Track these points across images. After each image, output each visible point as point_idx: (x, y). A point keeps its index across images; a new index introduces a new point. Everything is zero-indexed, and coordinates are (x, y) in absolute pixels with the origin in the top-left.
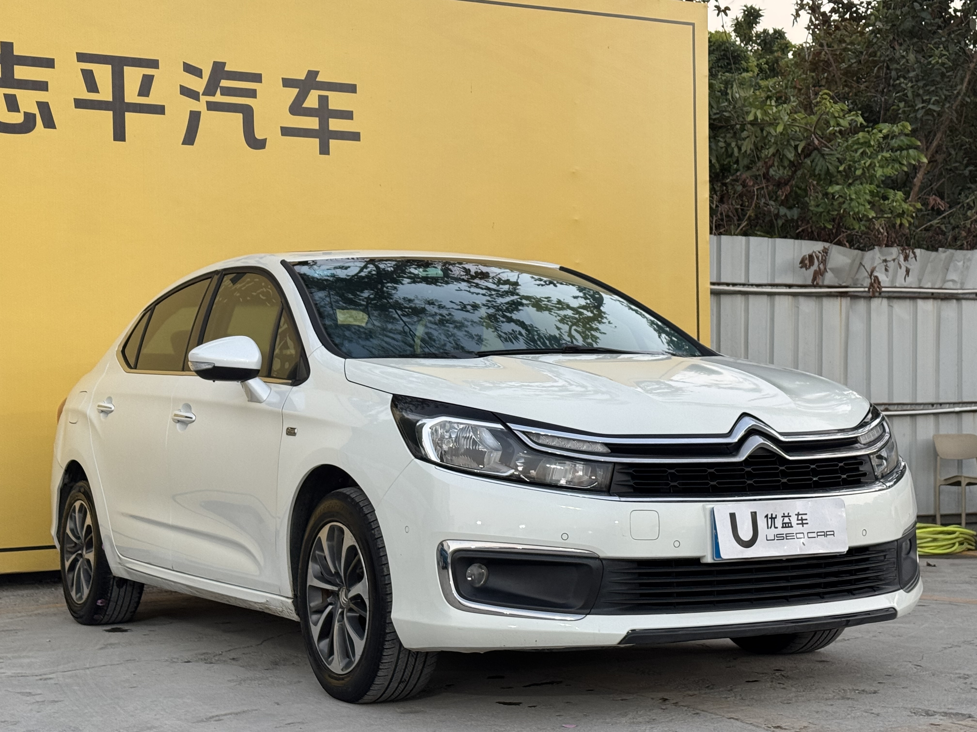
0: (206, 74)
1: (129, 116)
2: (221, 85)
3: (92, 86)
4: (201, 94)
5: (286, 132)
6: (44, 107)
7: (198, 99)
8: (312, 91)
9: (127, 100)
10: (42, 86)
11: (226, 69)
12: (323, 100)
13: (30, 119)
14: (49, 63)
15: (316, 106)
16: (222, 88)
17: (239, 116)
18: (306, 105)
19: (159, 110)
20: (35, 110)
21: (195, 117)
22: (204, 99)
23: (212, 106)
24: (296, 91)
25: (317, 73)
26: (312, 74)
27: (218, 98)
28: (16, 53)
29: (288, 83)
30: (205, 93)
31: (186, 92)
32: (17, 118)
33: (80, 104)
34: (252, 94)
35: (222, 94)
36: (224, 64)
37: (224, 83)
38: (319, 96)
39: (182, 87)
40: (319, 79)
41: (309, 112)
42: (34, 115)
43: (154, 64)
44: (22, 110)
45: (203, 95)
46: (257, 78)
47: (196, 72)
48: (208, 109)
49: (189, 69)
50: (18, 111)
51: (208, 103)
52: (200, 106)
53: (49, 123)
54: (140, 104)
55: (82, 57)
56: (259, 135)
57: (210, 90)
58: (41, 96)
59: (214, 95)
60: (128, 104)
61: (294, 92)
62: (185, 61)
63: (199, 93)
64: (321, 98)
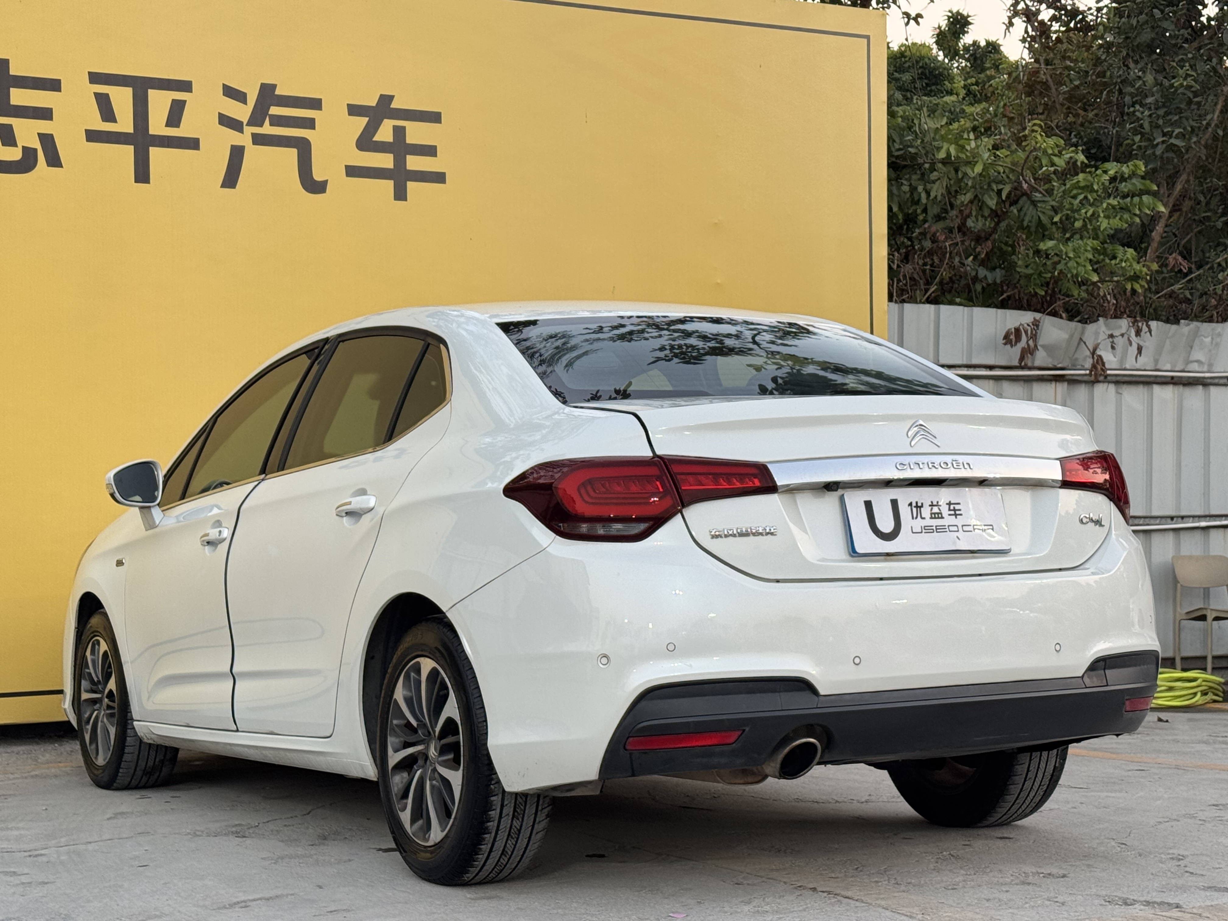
0: (252, 99)
1: (154, 151)
2: (270, 113)
3: (108, 114)
4: (245, 124)
5: (352, 171)
6: (47, 140)
7: (241, 130)
8: (385, 120)
9: (152, 131)
10: (45, 114)
11: (277, 92)
12: (399, 132)
13: (29, 155)
14: (54, 85)
15: (391, 139)
16: (272, 117)
17: (294, 152)
18: (376, 138)
19: (193, 144)
20: (36, 144)
21: (237, 153)
22: (249, 130)
23: (259, 140)
24: (365, 120)
25: (391, 98)
26: (386, 100)
27: (267, 129)
28: (12, 72)
29: (354, 110)
30: (250, 124)
31: (226, 121)
32: (14, 154)
33: (93, 136)
34: (310, 124)
35: (271, 125)
36: (274, 86)
37: (274, 110)
38: (394, 126)
39: (221, 116)
40: (393, 105)
41: (382, 147)
42: (35, 150)
43: (186, 86)
44: (20, 144)
45: (247, 125)
46: (316, 104)
47: (239, 96)
48: (255, 143)
49: (230, 92)
50: (14, 144)
51: (253, 135)
52: (244, 139)
53: (54, 161)
54: (168, 136)
55: (95, 78)
56: (318, 176)
57: (256, 119)
58: (44, 126)
59: (261, 125)
60: (154, 136)
61: (362, 122)
62: (225, 83)
63: (242, 123)
64: (396, 129)
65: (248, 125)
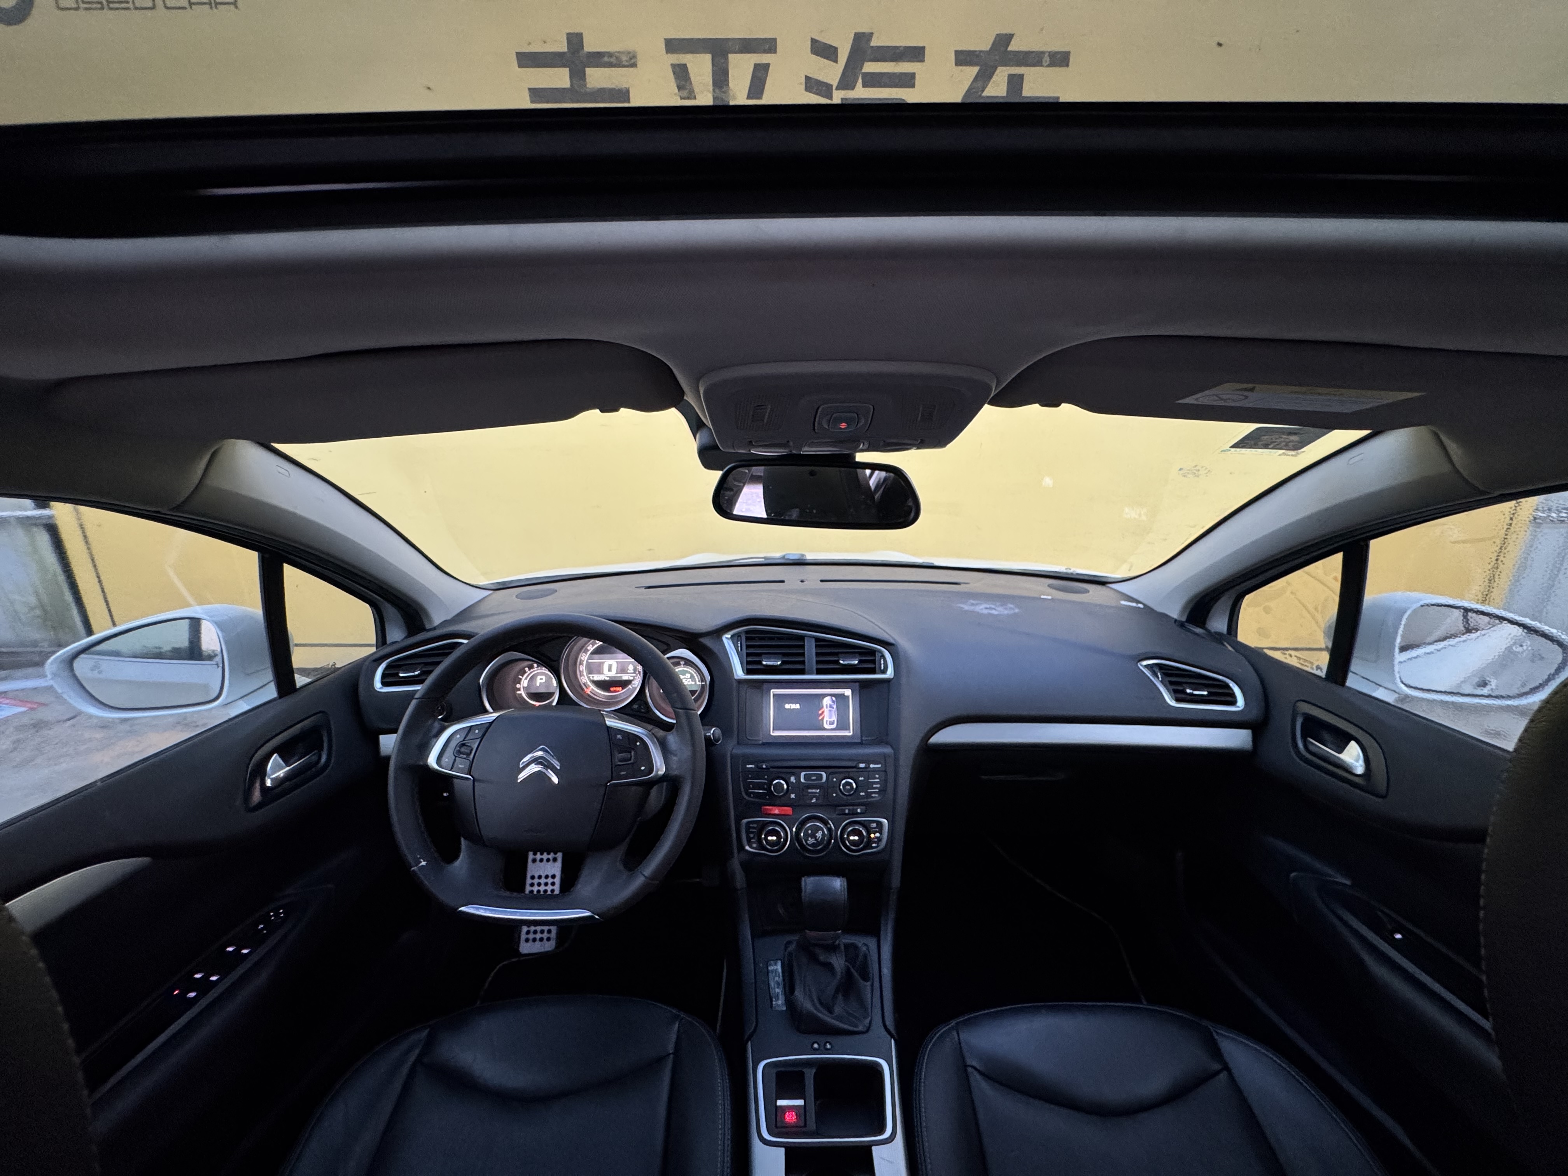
0: (843, 56)
2: (863, 71)
4: (834, 88)
7: (830, 96)
8: (1000, 68)
10: (623, 95)
11: (874, 43)
12: (1015, 82)
14: (629, 60)
15: (1003, 93)
16: (865, 75)
18: (987, 92)
22: (838, 95)
24: (976, 69)
25: (1009, 37)
26: (1003, 40)
27: (860, 91)
28: (587, 49)
29: (963, 58)
30: (841, 86)
31: (814, 85)
34: (909, 80)
35: (865, 85)
36: (870, 35)
37: (870, 67)
38: (1009, 75)
39: (808, 79)
40: (1013, 47)
43: (769, 46)
45: (837, 89)
46: (916, 54)
47: (829, 52)
49: (819, 48)
51: (844, 100)
55: (673, 46)
57: (847, 80)
59: (853, 87)
61: (972, 71)
62: (813, 37)
63: (832, 86)
64: (1011, 77)
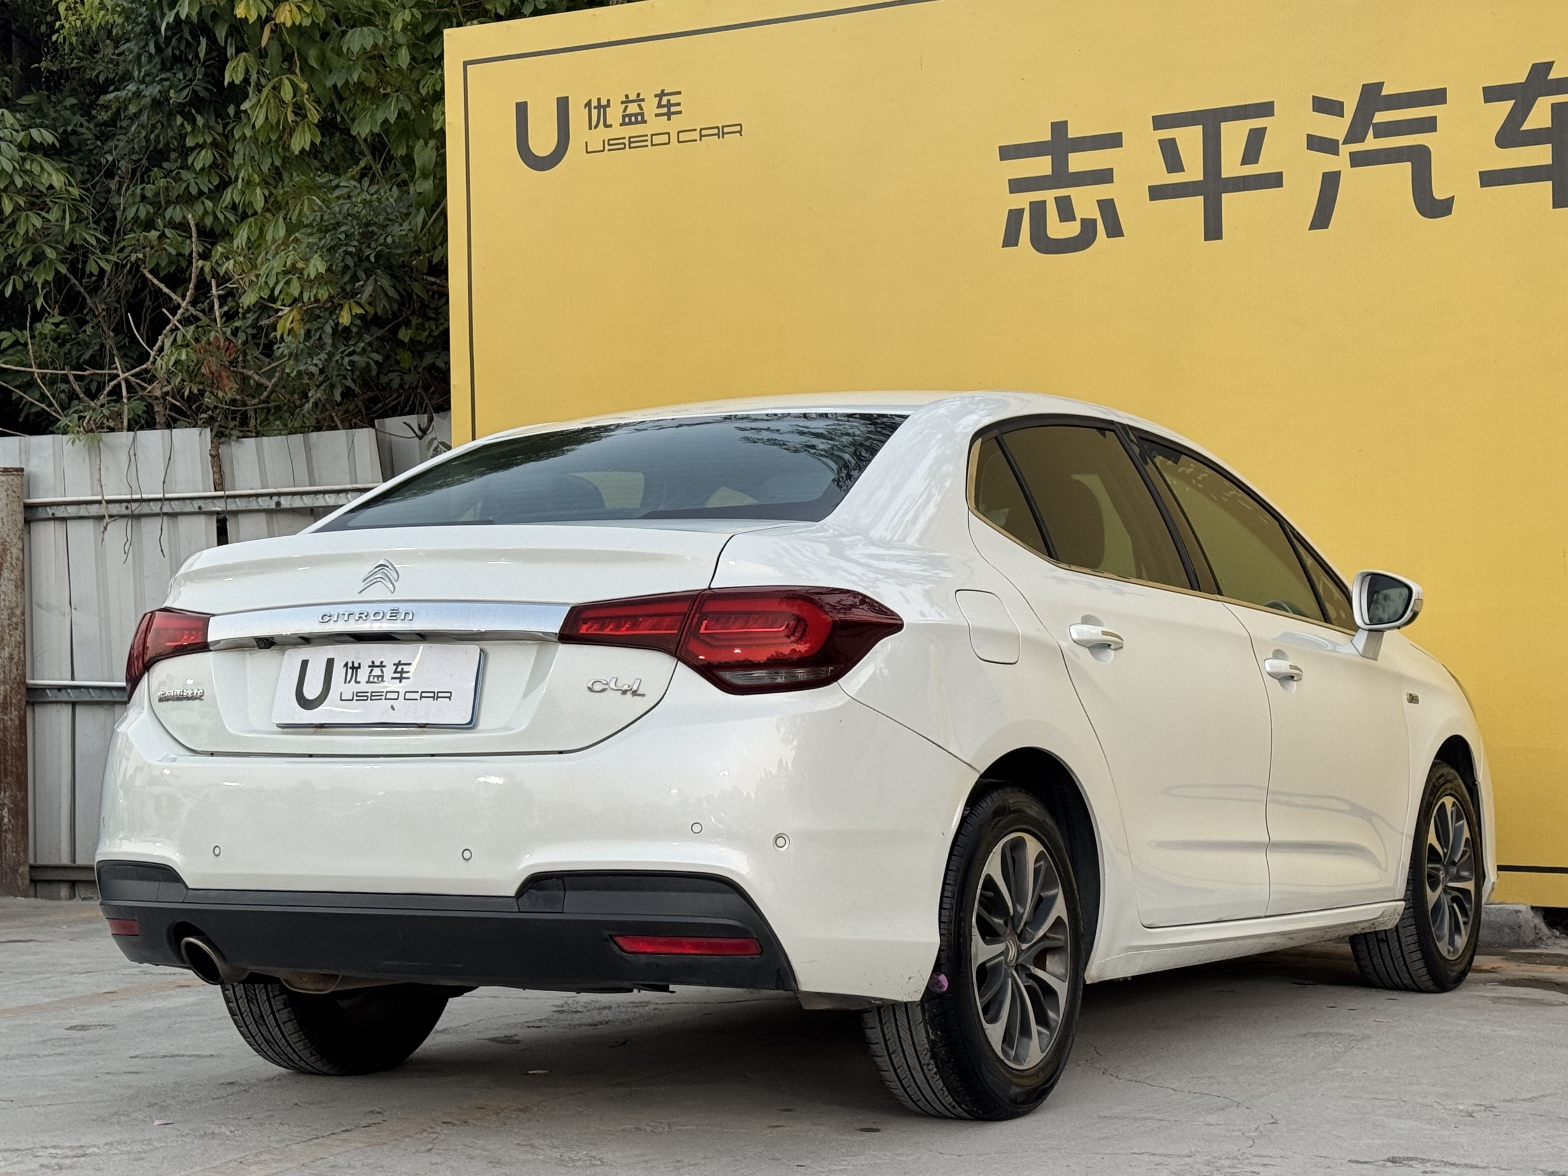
0: (1351, 108)
1: (1227, 199)
2: (1374, 121)
3: (1173, 162)
4: (1341, 143)
5: (1489, 179)
6: (1107, 207)
7: (1337, 153)
8: (1539, 99)
9: (1225, 174)
10: (1104, 176)
11: (1384, 92)
12: (1561, 111)
13: (1088, 228)
14: (1114, 141)
15: (1548, 124)
16: (1376, 126)
17: (1406, 167)
18: (1526, 126)
19: (1274, 180)
20: (1096, 214)
21: (1331, 182)
22: (1345, 150)
23: (1358, 160)
24: (1510, 103)
25: (1549, 65)
26: (1541, 70)
27: (1371, 143)
28: (1071, 135)
29: (1492, 94)
30: (1348, 141)
31: (1318, 144)
32: (1072, 229)
33: (1157, 193)
34: (1429, 125)
35: (1375, 137)
36: (1380, 85)
37: (1380, 117)
38: (1552, 104)
39: (1310, 138)
40: (1552, 76)
41: (1534, 138)
42: (1094, 221)
43: (1266, 109)
44: (1078, 217)
46: (1438, 97)
47: (1333, 108)
48: (1353, 165)
49: (1323, 105)
50: (1073, 219)
51: (1352, 154)
52: (1340, 162)
53: (1115, 230)
54: (1244, 177)
55: (1160, 122)
56: (1439, 194)
57: (1355, 134)
58: (1102, 191)
59: (1362, 140)
60: (1228, 179)
61: (1506, 106)
62: (1316, 94)
63: (1338, 141)
64: (1556, 107)
65: (1344, 143)
